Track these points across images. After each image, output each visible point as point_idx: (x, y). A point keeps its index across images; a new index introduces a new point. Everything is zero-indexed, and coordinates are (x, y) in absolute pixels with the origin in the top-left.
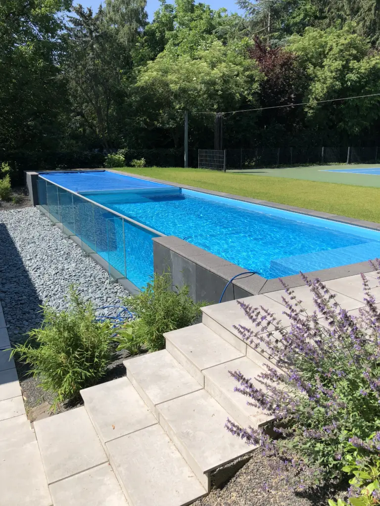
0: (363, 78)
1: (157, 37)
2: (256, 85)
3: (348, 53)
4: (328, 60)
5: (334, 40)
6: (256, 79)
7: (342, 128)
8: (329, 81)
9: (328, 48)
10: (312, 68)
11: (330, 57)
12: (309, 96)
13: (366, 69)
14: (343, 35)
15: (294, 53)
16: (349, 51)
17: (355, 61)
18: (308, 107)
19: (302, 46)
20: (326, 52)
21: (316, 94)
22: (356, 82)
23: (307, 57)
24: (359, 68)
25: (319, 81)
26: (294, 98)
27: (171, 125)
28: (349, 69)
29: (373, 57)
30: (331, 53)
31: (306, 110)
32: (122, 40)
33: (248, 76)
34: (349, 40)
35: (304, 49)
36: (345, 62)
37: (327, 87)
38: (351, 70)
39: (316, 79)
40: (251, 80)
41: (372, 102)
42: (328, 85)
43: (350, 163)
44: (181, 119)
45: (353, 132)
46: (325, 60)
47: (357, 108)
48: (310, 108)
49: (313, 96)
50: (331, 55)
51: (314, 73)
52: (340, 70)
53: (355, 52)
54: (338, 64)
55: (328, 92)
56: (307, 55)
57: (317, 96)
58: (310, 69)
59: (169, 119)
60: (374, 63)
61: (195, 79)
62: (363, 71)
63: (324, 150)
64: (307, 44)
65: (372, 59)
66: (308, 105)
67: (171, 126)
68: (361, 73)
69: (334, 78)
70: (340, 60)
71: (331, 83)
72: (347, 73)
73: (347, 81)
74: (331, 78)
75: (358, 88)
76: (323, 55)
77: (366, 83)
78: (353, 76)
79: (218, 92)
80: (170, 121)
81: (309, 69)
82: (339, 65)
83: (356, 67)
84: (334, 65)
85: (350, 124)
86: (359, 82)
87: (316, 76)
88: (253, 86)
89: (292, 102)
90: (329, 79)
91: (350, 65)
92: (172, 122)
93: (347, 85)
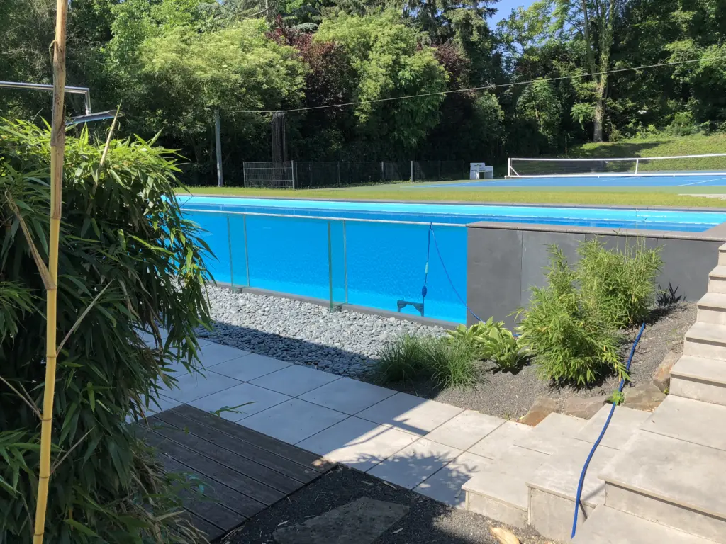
0: (418, 77)
1: (96, 10)
2: (299, 79)
3: (396, 46)
4: (374, 52)
5: (379, 30)
6: (300, 71)
7: (396, 138)
8: (382, 79)
9: (372, 39)
10: (359, 62)
11: (378, 49)
12: (360, 96)
13: (420, 67)
14: (387, 24)
15: (337, 42)
16: (397, 43)
17: (407, 56)
18: (360, 110)
19: (341, 34)
20: (371, 43)
21: (368, 94)
22: (410, 81)
23: (348, 47)
24: (412, 65)
25: (369, 77)
26: (342, 99)
27: (199, 128)
28: (401, 65)
29: (425, 53)
30: (378, 44)
31: (357, 114)
32: (39, 11)
33: (287, 68)
34: (396, 31)
35: (344, 38)
36: (395, 57)
37: (380, 86)
38: (404, 66)
39: (365, 75)
40: (292, 72)
41: (430, 107)
42: (381, 83)
43: (414, 180)
44: (212, 120)
45: (410, 143)
46: (370, 52)
47: (412, 114)
48: (362, 111)
49: (365, 97)
50: (376, 47)
51: (362, 67)
52: (390, 66)
53: (404, 45)
54: (387, 59)
55: (381, 92)
56: (348, 45)
57: (370, 97)
58: (357, 63)
59: (195, 119)
60: (427, 59)
61: (226, 66)
62: (417, 69)
63: (384, 165)
64: (347, 32)
65: (424, 55)
66: (359, 107)
67: (199, 130)
68: (414, 71)
69: (386, 75)
70: (389, 53)
71: (385, 81)
72: (399, 71)
73: (400, 80)
74: (383, 75)
75: (412, 88)
76: (368, 47)
77: (422, 84)
78: (405, 74)
79: (262, 85)
80: (196, 124)
81: (354, 62)
82: (389, 59)
83: (409, 63)
84: (383, 59)
85: (406, 133)
86: (413, 81)
87: (365, 71)
88: (297, 81)
89: (340, 103)
90: (381, 76)
91: (402, 60)
92: (199, 124)
93: (401, 85)
